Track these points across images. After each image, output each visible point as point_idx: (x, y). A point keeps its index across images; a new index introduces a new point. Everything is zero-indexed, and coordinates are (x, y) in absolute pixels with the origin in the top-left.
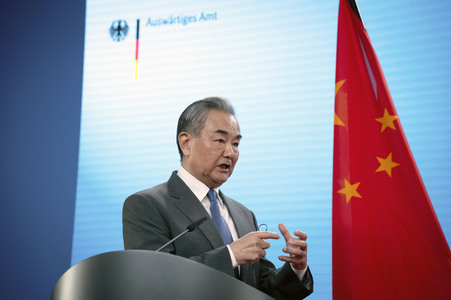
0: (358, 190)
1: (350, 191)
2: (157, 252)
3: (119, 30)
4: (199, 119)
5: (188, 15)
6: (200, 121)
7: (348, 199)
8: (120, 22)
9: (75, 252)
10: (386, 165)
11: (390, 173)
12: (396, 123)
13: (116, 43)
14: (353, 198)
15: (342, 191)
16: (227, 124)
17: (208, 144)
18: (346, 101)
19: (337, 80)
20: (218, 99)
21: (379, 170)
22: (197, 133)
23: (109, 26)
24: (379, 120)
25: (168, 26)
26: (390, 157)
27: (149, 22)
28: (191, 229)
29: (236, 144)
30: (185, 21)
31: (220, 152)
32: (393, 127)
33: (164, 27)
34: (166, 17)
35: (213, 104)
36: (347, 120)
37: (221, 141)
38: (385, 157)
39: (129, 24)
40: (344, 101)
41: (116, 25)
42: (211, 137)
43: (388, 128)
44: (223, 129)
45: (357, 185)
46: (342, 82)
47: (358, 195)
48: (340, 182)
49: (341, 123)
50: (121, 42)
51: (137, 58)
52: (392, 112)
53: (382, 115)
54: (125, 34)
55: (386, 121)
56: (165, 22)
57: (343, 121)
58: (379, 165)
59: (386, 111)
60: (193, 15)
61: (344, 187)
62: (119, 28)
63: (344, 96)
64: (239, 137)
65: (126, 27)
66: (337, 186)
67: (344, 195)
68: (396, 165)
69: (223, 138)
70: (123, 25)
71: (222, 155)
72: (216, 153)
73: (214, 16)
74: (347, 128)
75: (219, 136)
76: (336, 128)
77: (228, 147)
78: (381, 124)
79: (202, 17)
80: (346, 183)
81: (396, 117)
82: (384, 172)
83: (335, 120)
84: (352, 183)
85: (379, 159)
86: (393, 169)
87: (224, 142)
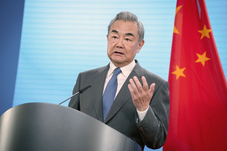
0: (184, 72)
1: (179, 72)
7: (177, 77)
10: (202, 59)
11: (203, 64)
12: (210, 34)
14: (180, 77)
15: (174, 73)
18: (182, 19)
19: (177, 6)
21: (198, 61)
24: (199, 31)
26: (205, 54)
28: (81, 92)
32: (208, 36)
36: (181, 30)
37: (115, 37)
38: (201, 54)
43: (205, 37)
45: (184, 69)
46: (180, 7)
47: (183, 75)
48: (174, 67)
49: (177, 32)
52: (208, 27)
53: (202, 29)
55: (205, 33)
57: (178, 31)
58: (197, 58)
59: (205, 27)
61: (175, 70)
63: (181, 16)
66: (172, 69)
67: (176, 75)
68: (207, 59)
71: (115, 46)
74: (181, 35)
76: (175, 35)
78: (201, 34)
80: (177, 68)
81: (211, 31)
82: (200, 63)
83: (174, 30)
84: (181, 68)
85: (198, 55)
86: (206, 62)
87: (118, 38)
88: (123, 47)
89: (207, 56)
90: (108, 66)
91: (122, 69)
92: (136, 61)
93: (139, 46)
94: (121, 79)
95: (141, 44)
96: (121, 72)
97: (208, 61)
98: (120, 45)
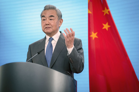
0: (97, 35)
1: (94, 35)
7: (93, 38)
10: (106, 26)
12: (109, 12)
14: (95, 38)
15: (91, 36)
18: (92, 5)
21: (104, 28)
24: (103, 11)
26: (107, 24)
28: (39, 53)
32: (108, 13)
37: (44, 20)
38: (105, 24)
40: (91, 5)
43: (106, 14)
45: (96, 33)
47: (97, 37)
49: (90, 13)
52: (108, 8)
53: (104, 10)
55: (106, 12)
57: (91, 11)
58: (103, 26)
59: (106, 8)
61: (92, 34)
63: (91, 3)
66: (89, 34)
68: (109, 26)
74: (93, 14)
76: (89, 14)
78: (104, 13)
80: (93, 33)
81: (109, 10)
83: (88, 12)
84: (95, 33)
85: (104, 25)
86: (108, 28)
87: (46, 20)
88: (49, 24)
89: (109, 25)
90: (45, 38)
91: (53, 37)
92: (60, 32)
93: (60, 23)
94: (54, 43)
95: (61, 21)
96: (53, 39)
97: (110, 27)
98: (47, 23)
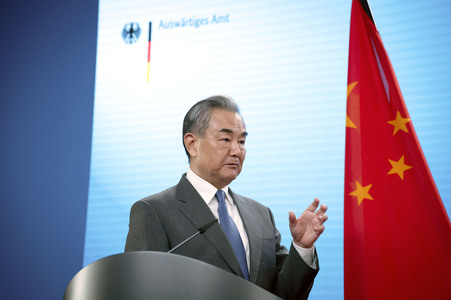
0: (370, 192)
1: (362, 193)
2: (168, 253)
3: (131, 32)
4: (203, 119)
5: (200, 18)
6: (204, 121)
7: (360, 201)
8: (132, 25)
9: (87, 254)
10: (399, 168)
11: (402, 176)
12: (408, 125)
13: (128, 45)
14: (365, 200)
15: (351, 194)
16: (232, 122)
17: (213, 143)
18: (358, 104)
19: (349, 82)
20: (221, 98)
21: (391, 172)
22: (202, 133)
23: (122, 29)
24: (390, 122)
25: (180, 28)
26: (402, 159)
27: (161, 24)
28: (202, 231)
29: (243, 142)
30: (197, 24)
31: (226, 152)
32: (406, 130)
33: (176, 30)
34: (178, 20)
35: (216, 103)
36: (359, 122)
37: (227, 140)
38: (397, 160)
39: (141, 27)
40: (356, 103)
41: (128, 28)
42: (216, 137)
43: (400, 131)
44: (228, 128)
45: (369, 187)
46: (354, 85)
47: (370, 198)
48: (352, 184)
49: (353, 125)
50: (134, 44)
51: (149, 60)
52: (404, 115)
53: (394, 118)
54: (137, 36)
55: (399, 124)
56: (178, 25)
57: (356, 124)
58: (391, 167)
59: (398, 113)
60: (205, 17)
61: (355, 189)
62: (132, 31)
63: (356, 98)
64: (245, 134)
65: (139, 29)
66: (348, 188)
67: (356, 198)
68: (407, 167)
69: (228, 137)
70: (135, 28)
71: (228, 154)
72: (222, 153)
73: (225, 19)
75: (224, 136)
76: (348, 130)
77: (234, 145)
78: (393, 127)
79: (214, 19)
80: (358, 185)
81: (409, 120)
82: (396, 175)
83: (347, 123)
84: (364, 185)
85: (392, 162)
86: (405, 172)
87: (229, 140)
89: (406, 162)
97: (409, 170)
